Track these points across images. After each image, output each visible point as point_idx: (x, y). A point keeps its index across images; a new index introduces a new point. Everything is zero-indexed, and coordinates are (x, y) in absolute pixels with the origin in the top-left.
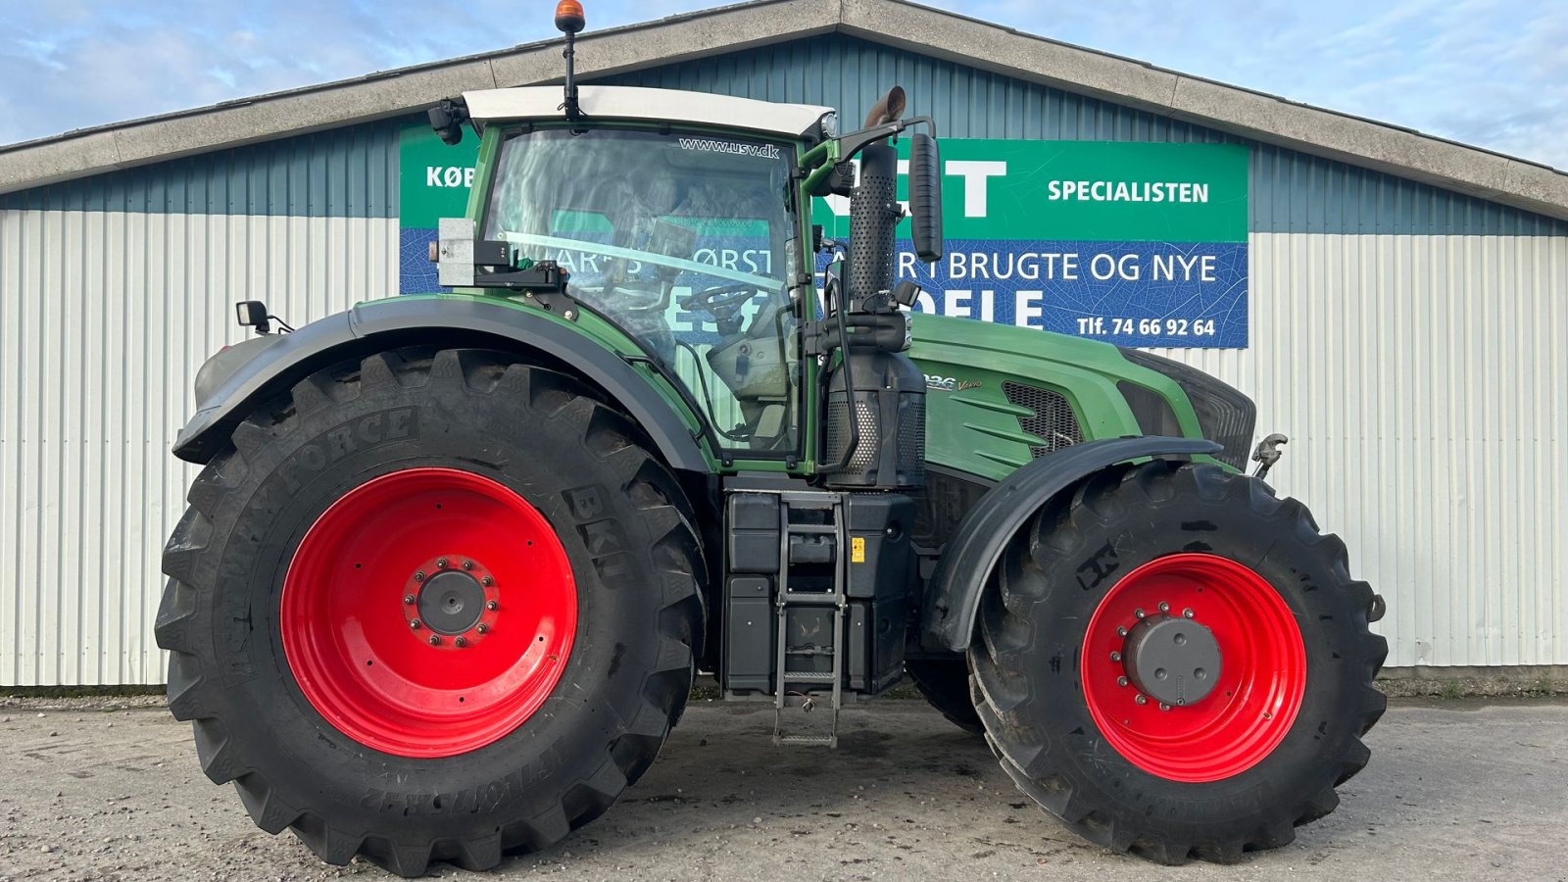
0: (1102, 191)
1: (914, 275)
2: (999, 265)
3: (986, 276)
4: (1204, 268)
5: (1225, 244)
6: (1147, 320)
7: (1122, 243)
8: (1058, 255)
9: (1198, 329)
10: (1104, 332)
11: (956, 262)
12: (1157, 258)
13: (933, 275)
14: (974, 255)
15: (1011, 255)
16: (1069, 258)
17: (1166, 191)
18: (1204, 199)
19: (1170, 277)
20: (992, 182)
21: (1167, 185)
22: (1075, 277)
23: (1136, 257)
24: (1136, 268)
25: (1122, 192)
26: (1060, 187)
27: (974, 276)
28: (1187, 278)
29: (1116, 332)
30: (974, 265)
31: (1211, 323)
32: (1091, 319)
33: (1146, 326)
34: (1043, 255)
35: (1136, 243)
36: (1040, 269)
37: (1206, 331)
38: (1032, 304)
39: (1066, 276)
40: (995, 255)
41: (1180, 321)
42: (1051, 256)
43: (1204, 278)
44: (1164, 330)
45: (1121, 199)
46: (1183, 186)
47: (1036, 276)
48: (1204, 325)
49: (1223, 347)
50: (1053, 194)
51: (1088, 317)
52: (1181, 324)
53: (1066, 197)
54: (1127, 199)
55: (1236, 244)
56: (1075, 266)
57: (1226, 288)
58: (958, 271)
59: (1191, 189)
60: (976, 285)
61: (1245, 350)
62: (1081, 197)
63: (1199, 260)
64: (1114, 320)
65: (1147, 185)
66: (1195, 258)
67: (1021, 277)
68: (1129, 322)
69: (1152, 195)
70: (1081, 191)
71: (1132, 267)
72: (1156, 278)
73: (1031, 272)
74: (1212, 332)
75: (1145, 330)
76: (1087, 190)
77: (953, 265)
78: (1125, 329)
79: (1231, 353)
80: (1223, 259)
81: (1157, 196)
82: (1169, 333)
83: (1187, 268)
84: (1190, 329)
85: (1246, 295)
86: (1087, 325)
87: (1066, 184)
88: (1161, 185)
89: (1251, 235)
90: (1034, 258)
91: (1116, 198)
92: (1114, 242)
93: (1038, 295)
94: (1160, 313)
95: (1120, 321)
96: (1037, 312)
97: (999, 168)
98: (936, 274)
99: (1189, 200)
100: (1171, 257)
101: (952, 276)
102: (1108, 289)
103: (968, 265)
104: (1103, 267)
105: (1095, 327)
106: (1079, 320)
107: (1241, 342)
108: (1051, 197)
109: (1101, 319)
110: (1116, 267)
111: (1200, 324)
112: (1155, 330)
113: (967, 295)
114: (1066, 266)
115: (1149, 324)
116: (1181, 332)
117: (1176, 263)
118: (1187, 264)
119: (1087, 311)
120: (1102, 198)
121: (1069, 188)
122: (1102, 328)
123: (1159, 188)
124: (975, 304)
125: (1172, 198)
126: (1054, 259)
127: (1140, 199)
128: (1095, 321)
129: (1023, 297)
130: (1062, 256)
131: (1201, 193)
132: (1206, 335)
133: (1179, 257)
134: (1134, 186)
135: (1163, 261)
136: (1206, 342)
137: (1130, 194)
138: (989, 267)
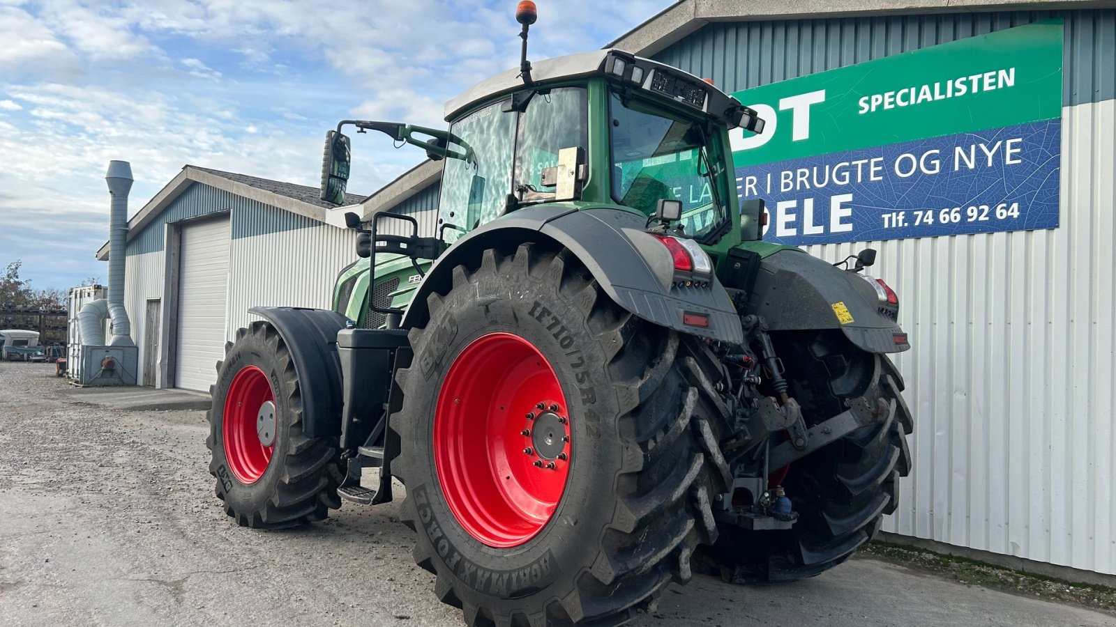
0: (906, 98)
1: (756, 194)
2: (817, 177)
3: (808, 187)
4: (1009, 151)
5: (1033, 124)
6: (947, 210)
7: (923, 141)
8: (866, 161)
9: (1001, 213)
10: (906, 224)
11: (785, 179)
12: (958, 150)
13: (769, 192)
14: (799, 171)
15: (827, 167)
16: (875, 162)
17: (969, 84)
18: (1011, 83)
19: (971, 166)
20: (814, 109)
21: (970, 78)
22: (881, 178)
23: (937, 151)
24: (937, 162)
25: (925, 94)
26: (869, 102)
27: (798, 188)
28: (990, 164)
29: (917, 223)
30: (799, 179)
31: (1015, 206)
32: (894, 214)
33: (947, 216)
34: (854, 163)
35: (937, 139)
36: (850, 175)
37: (1010, 214)
38: (844, 206)
39: (872, 179)
40: (815, 169)
41: (981, 207)
42: (860, 163)
43: (1008, 162)
44: (964, 216)
45: (924, 101)
46: (987, 75)
47: (847, 181)
48: (1007, 209)
49: (1030, 229)
50: (863, 109)
51: (891, 212)
52: (983, 210)
53: (873, 109)
54: (930, 99)
55: (1046, 122)
56: (880, 168)
57: (1033, 168)
58: (787, 185)
59: (996, 77)
60: (799, 195)
61: (1056, 230)
62: (887, 107)
63: (1004, 146)
64: (915, 213)
65: (950, 83)
66: (999, 143)
67: (835, 184)
68: (930, 213)
69: (955, 90)
70: (887, 100)
71: (932, 162)
72: (957, 168)
73: (843, 179)
74: (1016, 214)
75: (944, 219)
76: (892, 100)
77: (783, 181)
78: (925, 220)
79: (1040, 235)
80: (1031, 140)
81: (960, 90)
82: (969, 220)
83: (990, 155)
84: (992, 214)
85: (1058, 173)
86: (890, 220)
87: (874, 97)
88: (964, 79)
89: (1066, 111)
90: (845, 167)
91: (919, 101)
92: (916, 142)
93: (848, 198)
94: (962, 202)
95: (920, 213)
96: (848, 212)
97: (819, 96)
98: (771, 190)
99: (993, 87)
100: (973, 147)
101: (783, 190)
102: (909, 185)
103: (794, 180)
104: (906, 165)
105: (897, 221)
106: (883, 216)
107: (1051, 222)
108: (861, 112)
109: (903, 213)
110: (918, 164)
111: (1002, 208)
112: (955, 218)
113: (793, 204)
114: (873, 169)
115: (949, 213)
116: (982, 218)
117: (979, 151)
118: (990, 151)
119: (891, 207)
120: (906, 104)
121: (876, 100)
122: (904, 221)
123: (962, 83)
124: (799, 211)
125: (975, 90)
126: (862, 164)
127: (943, 97)
128: (897, 215)
129: (836, 200)
130: (869, 162)
131: (1007, 78)
132: (1009, 218)
133: (982, 146)
134: (937, 86)
135: (964, 151)
136: (1009, 226)
137: (933, 95)
138: (810, 179)
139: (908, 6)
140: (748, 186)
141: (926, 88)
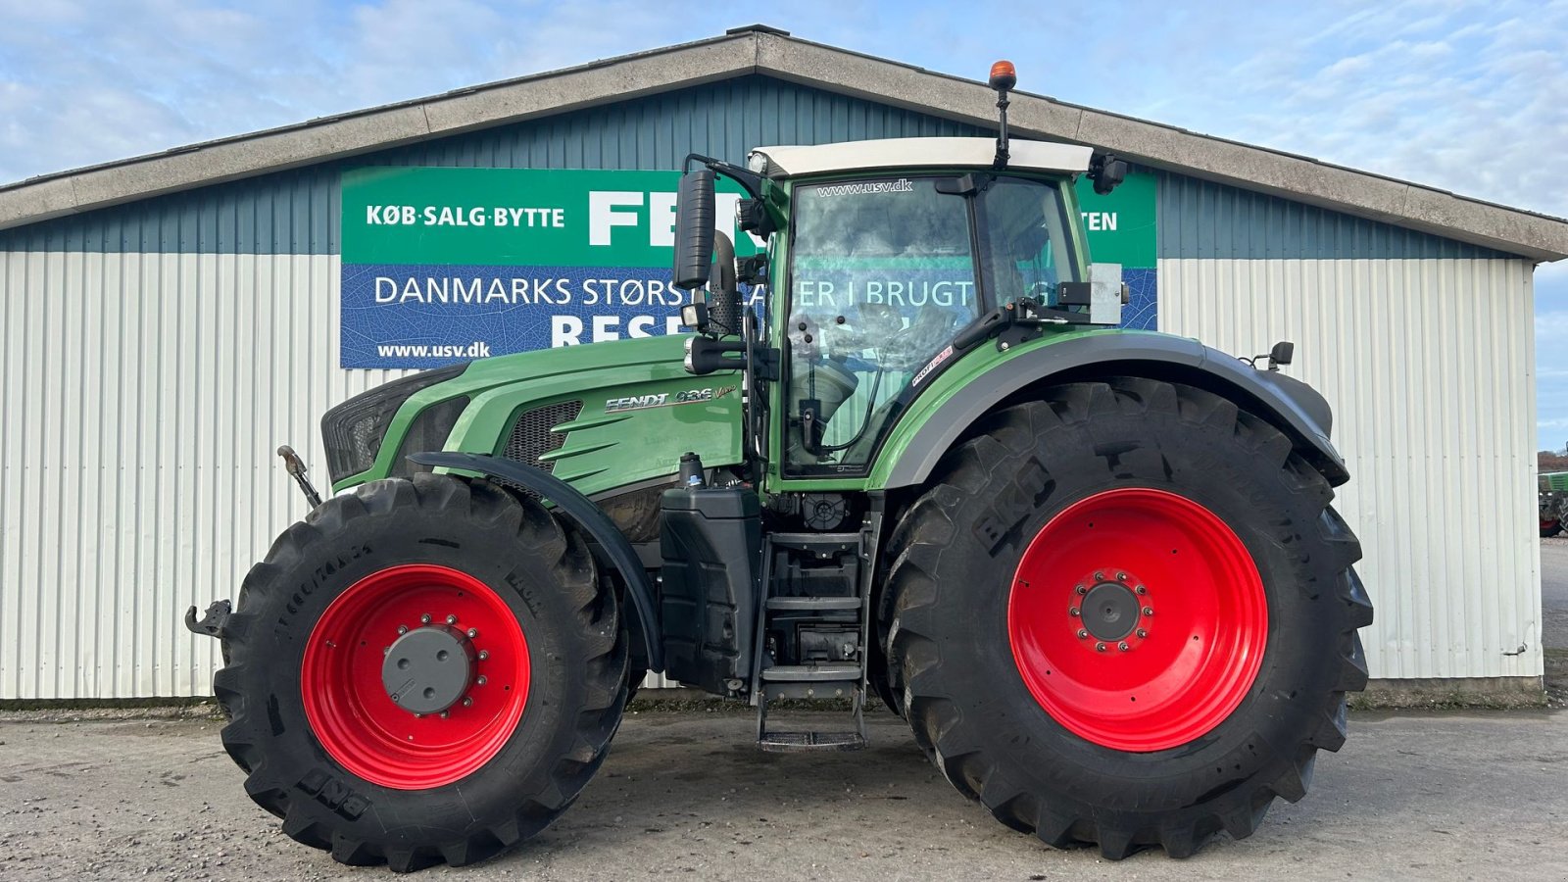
1: (833, 303)
2: (914, 293)
3: (902, 303)
5: (1134, 270)
14: (890, 284)
15: (926, 284)
18: (1113, 227)
27: (890, 303)
30: (890, 293)
34: (957, 283)
36: (954, 296)
40: (911, 284)
46: (1092, 215)
55: (1145, 270)
57: (1136, 312)
58: (875, 299)
59: (1100, 218)
73: (945, 300)
77: (870, 293)
80: (1133, 285)
85: (1156, 318)
89: (1160, 262)
90: (947, 286)
99: (1098, 228)
103: (885, 293)
126: (967, 286)
131: (1110, 222)
138: (905, 295)
139: (1036, 128)
140: (821, 293)
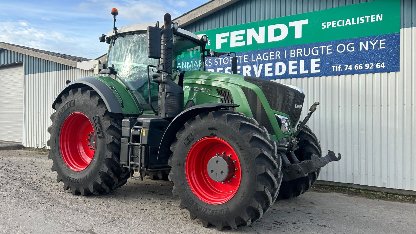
0: (341, 23)
1: (280, 58)
2: (305, 52)
3: (302, 56)
4: (381, 44)
5: (390, 34)
6: (357, 65)
7: (348, 39)
8: (325, 46)
9: (378, 66)
10: (341, 70)
11: (292, 52)
12: (361, 43)
13: (285, 57)
14: (298, 50)
15: (309, 48)
16: (329, 47)
17: (365, 19)
18: (381, 19)
19: (367, 49)
20: (303, 26)
21: (366, 17)
22: (331, 53)
23: (353, 43)
24: (353, 47)
25: (348, 22)
26: (326, 25)
27: (298, 56)
28: (374, 48)
29: (346, 69)
30: (298, 53)
31: (383, 63)
32: (337, 66)
33: (357, 67)
34: (320, 47)
35: (353, 39)
36: (319, 51)
37: (381, 66)
38: (316, 63)
39: (328, 53)
40: (304, 49)
41: (370, 64)
42: (323, 47)
43: (381, 48)
44: (364, 67)
45: (348, 25)
46: (372, 16)
47: (318, 54)
48: (380, 65)
49: (389, 72)
50: (324, 27)
51: (335, 65)
52: (371, 65)
53: (328, 27)
54: (350, 24)
55: (395, 34)
56: (331, 49)
57: (390, 50)
58: (293, 55)
59: (376, 17)
60: (298, 59)
61: (398, 72)
62: (333, 26)
63: (379, 42)
64: (345, 66)
65: (358, 18)
66: (377, 41)
67: (313, 55)
68: (351, 66)
69: (360, 21)
70: (333, 24)
71: (351, 47)
72: (361, 50)
73: (316, 53)
74: (384, 67)
75: (356, 68)
76: (335, 24)
77: (291, 53)
78: (349, 69)
79: (392, 74)
80: (389, 40)
81: (362, 21)
82: (366, 68)
83: (374, 45)
84: (374, 66)
85: (399, 52)
86: (335, 68)
87: (328, 23)
88: (363, 17)
89: (401, 30)
90: (317, 48)
91: (346, 25)
92: (345, 40)
93: (318, 60)
94: (363, 62)
95: (347, 66)
96: (318, 65)
97: (306, 22)
99: (375, 21)
100: (367, 42)
101: (291, 57)
102: (343, 56)
103: (296, 53)
104: (341, 48)
105: (338, 69)
106: (332, 67)
107: (397, 69)
108: (323, 28)
109: (340, 66)
110: (346, 48)
111: (378, 64)
112: (361, 68)
113: (295, 62)
114: (328, 49)
115: (358, 66)
116: (371, 68)
117: (369, 43)
118: (374, 44)
119: (335, 63)
120: (341, 25)
121: (329, 24)
122: (341, 69)
123: (363, 19)
124: (298, 65)
125: (368, 21)
126: (324, 48)
127: (355, 23)
128: (338, 67)
129: (313, 61)
130: (326, 47)
131: (380, 17)
132: (381, 68)
133: (371, 42)
134: (353, 19)
135: (364, 44)
136: (381, 71)
137: (351, 22)
138: (302, 53)
140: (276, 55)
141: (348, 20)
